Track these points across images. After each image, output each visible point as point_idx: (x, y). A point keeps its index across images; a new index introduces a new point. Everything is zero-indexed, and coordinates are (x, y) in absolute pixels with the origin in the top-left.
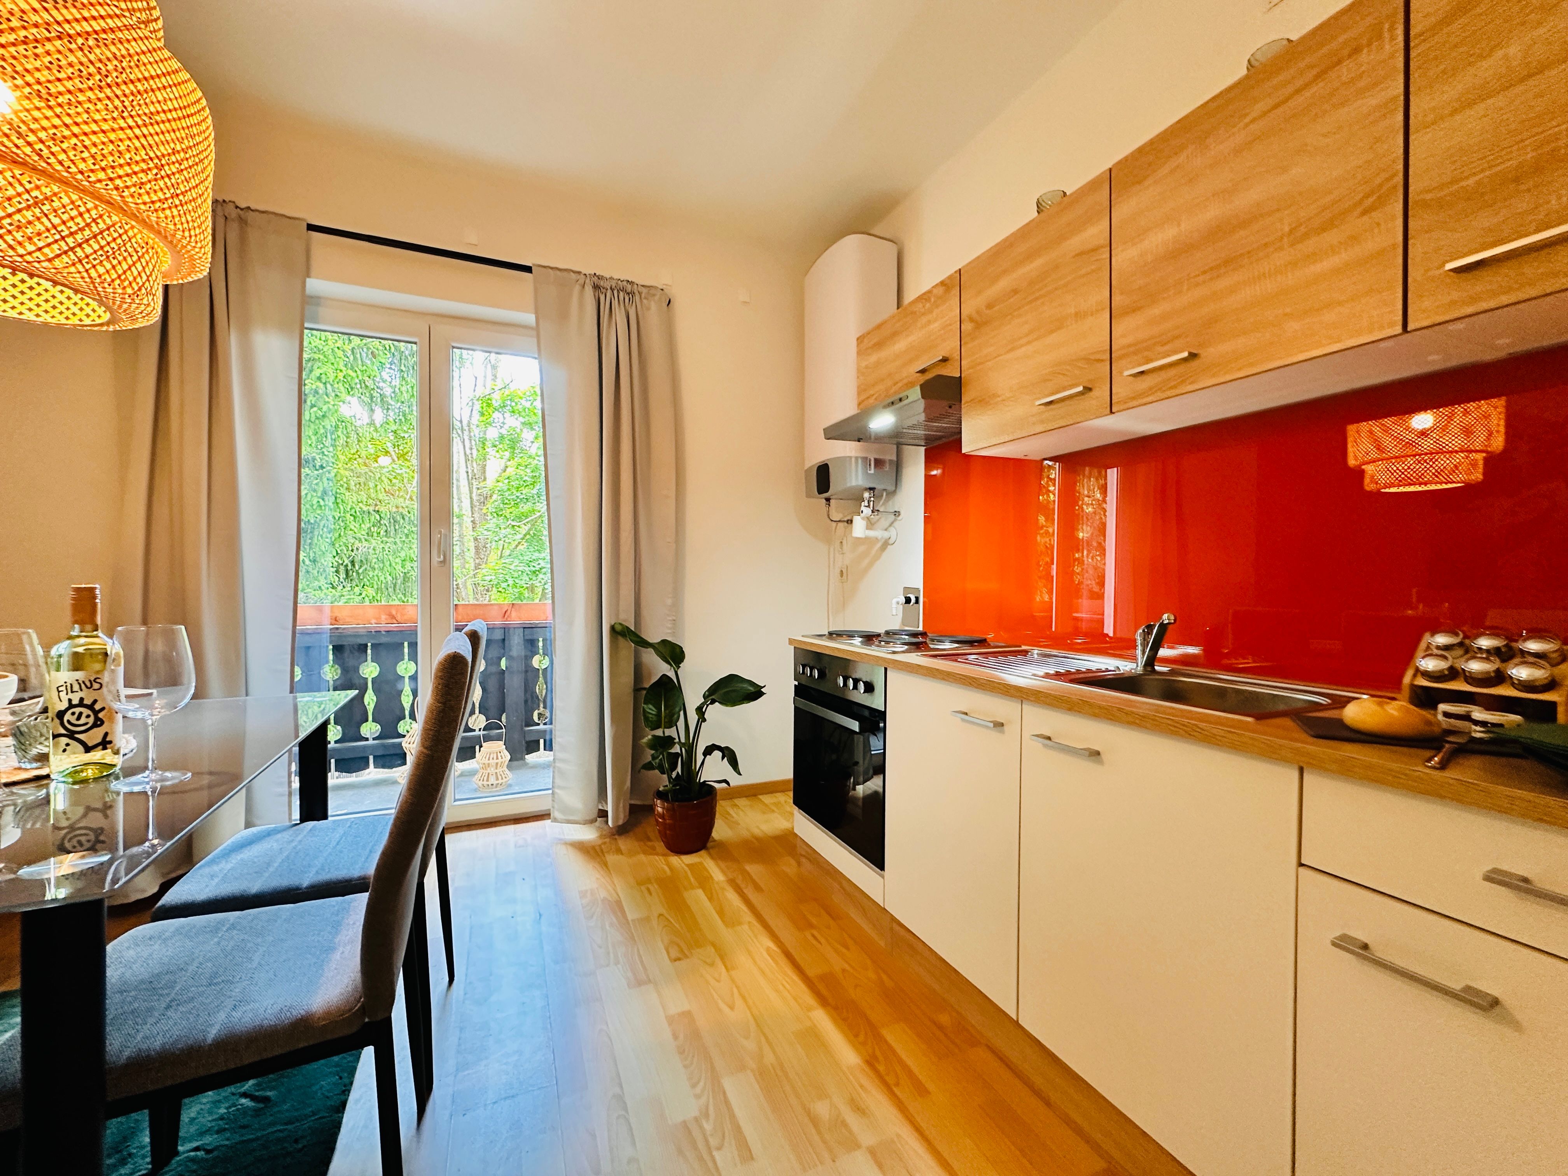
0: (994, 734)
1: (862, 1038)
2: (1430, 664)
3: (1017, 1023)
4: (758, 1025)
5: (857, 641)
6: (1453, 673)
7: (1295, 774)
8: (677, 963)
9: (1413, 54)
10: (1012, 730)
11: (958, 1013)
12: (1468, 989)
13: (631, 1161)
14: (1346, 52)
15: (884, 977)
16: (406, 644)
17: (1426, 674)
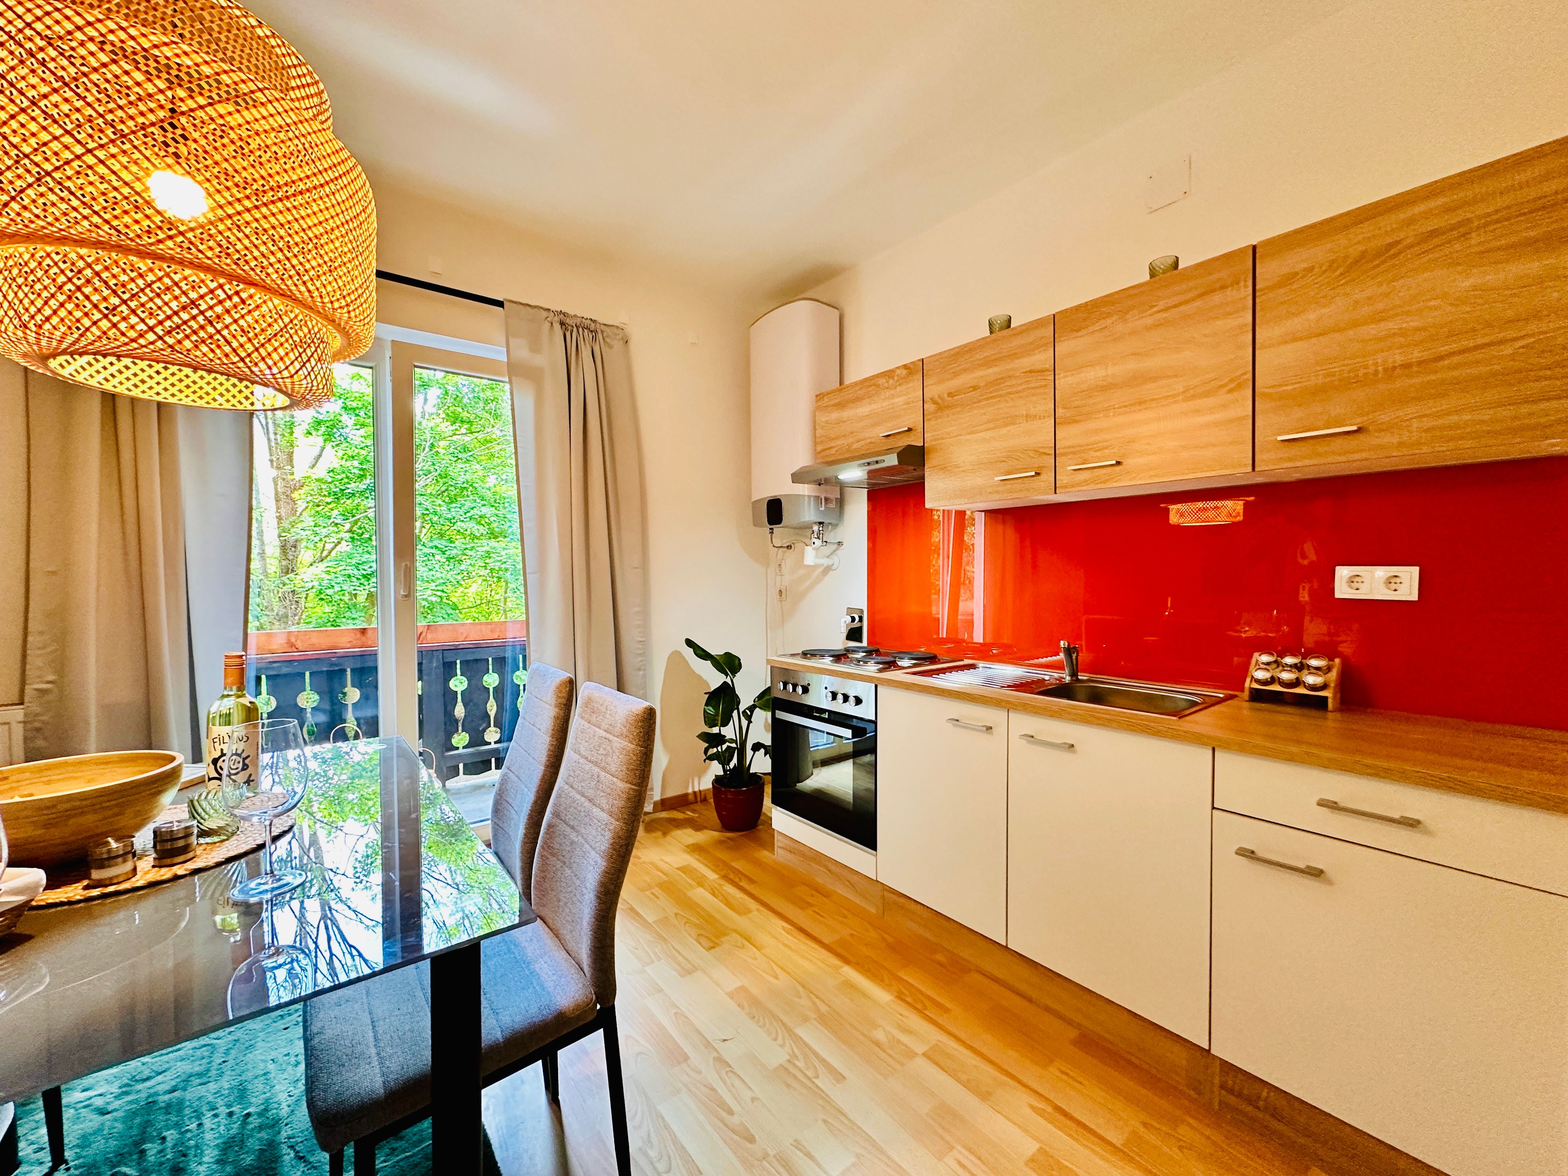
0: (985, 736)
1: (887, 981)
2: (1261, 675)
3: (1006, 947)
4: (803, 987)
5: (828, 660)
6: (1273, 680)
7: (1211, 752)
8: (712, 951)
9: (1258, 301)
10: (1000, 730)
11: (948, 951)
12: (1308, 867)
13: (753, 1099)
14: (1218, 285)
15: (886, 936)
16: (307, 674)
17: (1258, 681)
